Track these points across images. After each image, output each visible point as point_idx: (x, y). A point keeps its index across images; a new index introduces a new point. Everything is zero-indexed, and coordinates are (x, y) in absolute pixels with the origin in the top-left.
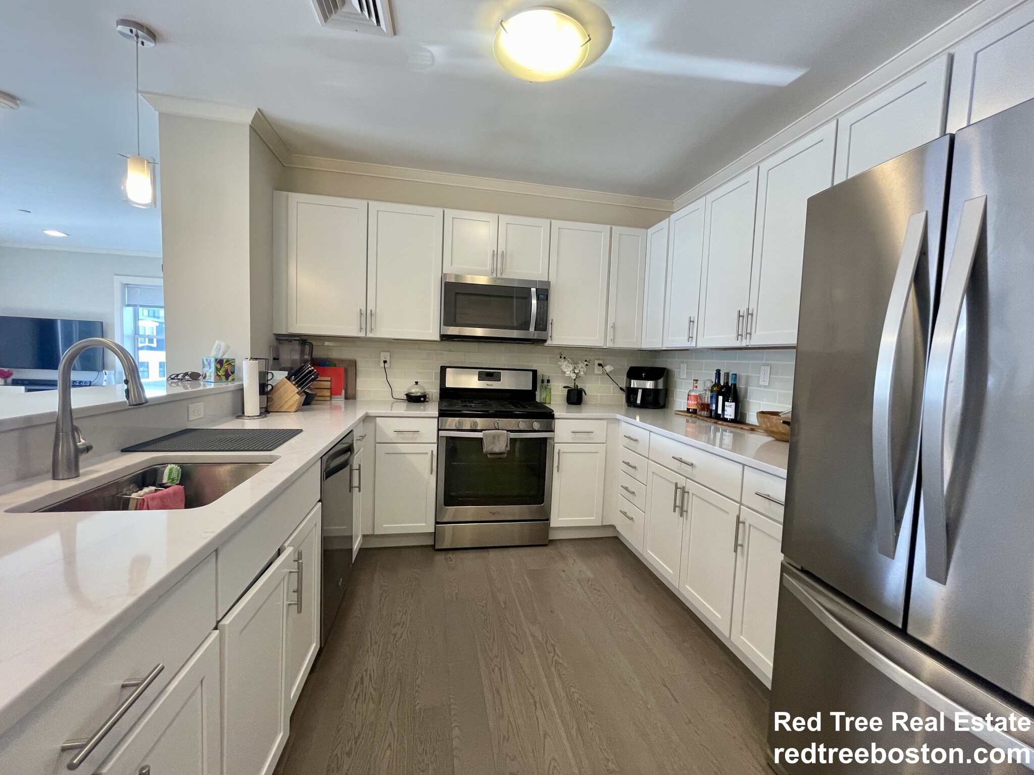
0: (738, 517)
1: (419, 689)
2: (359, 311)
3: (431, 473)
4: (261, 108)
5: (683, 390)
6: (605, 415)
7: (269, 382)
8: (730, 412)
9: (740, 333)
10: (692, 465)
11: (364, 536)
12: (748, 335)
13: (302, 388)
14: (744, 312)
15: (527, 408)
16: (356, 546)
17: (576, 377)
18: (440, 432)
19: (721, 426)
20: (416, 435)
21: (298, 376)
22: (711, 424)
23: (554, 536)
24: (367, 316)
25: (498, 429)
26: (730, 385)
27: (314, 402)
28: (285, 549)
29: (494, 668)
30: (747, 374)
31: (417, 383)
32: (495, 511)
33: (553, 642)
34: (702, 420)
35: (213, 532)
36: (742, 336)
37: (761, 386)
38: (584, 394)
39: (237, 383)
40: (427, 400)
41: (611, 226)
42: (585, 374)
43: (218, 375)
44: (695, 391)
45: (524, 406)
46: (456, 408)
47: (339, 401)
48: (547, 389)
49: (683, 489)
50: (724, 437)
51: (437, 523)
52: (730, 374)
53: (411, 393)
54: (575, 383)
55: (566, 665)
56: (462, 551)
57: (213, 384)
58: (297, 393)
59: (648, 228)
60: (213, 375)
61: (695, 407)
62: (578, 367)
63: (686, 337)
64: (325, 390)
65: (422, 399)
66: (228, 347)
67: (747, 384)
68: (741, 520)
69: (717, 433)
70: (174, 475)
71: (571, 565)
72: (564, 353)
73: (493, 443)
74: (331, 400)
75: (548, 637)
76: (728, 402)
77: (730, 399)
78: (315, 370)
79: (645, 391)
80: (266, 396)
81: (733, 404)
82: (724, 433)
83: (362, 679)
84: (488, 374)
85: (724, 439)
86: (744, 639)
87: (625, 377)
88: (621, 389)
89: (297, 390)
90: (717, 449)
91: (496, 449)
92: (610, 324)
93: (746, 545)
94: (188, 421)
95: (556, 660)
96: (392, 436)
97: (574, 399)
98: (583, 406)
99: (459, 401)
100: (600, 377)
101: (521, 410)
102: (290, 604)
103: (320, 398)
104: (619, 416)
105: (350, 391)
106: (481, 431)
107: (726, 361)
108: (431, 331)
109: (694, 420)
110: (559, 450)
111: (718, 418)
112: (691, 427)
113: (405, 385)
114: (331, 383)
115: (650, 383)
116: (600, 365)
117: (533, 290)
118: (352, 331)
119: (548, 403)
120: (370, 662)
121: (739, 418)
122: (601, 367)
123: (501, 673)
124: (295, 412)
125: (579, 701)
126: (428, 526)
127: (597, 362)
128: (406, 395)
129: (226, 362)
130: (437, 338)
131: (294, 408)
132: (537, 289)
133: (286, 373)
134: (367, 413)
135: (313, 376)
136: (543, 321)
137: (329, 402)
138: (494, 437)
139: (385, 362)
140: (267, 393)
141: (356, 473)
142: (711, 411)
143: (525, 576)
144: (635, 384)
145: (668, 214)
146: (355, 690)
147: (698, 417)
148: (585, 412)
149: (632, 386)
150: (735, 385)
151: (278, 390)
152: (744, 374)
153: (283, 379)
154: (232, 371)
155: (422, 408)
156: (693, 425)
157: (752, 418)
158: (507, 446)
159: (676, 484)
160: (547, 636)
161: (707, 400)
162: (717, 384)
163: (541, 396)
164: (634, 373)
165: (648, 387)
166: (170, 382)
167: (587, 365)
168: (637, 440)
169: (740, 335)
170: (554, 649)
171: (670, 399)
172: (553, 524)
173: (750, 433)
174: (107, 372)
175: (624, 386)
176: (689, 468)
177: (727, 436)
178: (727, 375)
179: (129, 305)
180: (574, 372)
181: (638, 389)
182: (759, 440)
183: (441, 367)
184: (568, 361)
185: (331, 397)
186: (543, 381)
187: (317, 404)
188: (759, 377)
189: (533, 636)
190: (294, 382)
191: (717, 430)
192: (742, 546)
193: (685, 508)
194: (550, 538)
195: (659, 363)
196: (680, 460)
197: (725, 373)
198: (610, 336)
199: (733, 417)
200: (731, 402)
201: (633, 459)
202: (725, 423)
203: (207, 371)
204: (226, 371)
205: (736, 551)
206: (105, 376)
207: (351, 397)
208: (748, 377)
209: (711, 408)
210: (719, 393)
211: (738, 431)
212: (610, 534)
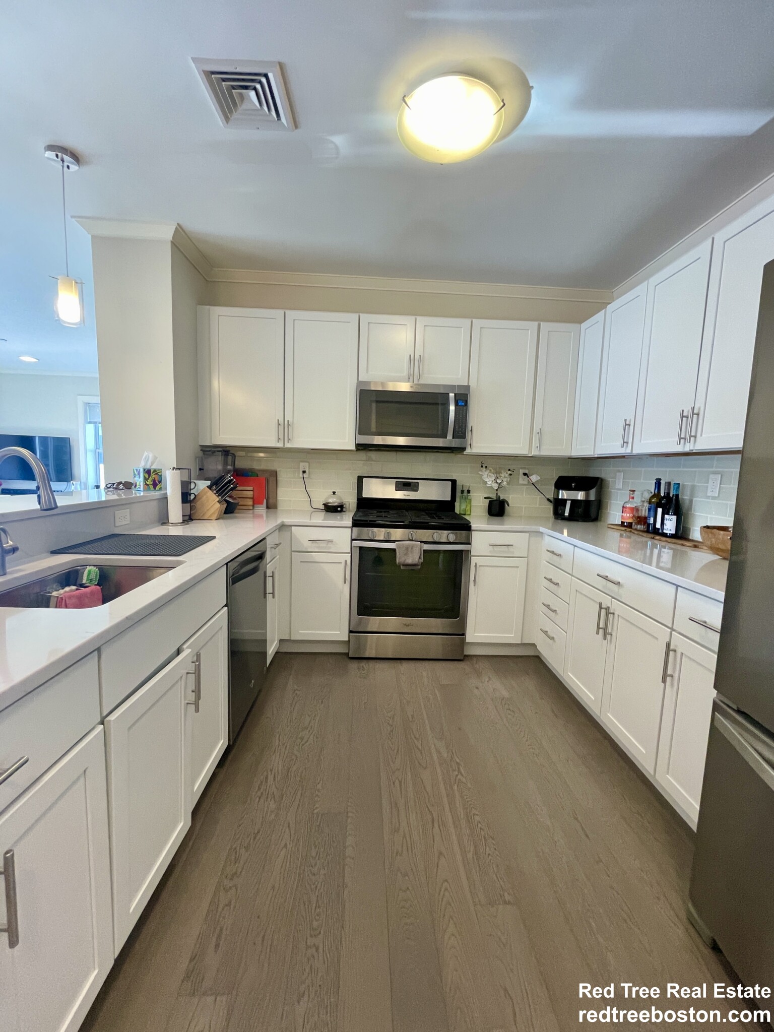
0: (668, 645)
1: (319, 794)
2: (276, 421)
3: (345, 583)
4: (181, 223)
5: (618, 502)
6: (528, 528)
7: (192, 492)
8: (670, 525)
9: (683, 436)
10: (618, 583)
11: (281, 641)
12: (692, 439)
13: (222, 497)
14: (688, 411)
15: (443, 519)
16: (271, 650)
17: (499, 488)
18: (353, 542)
19: (659, 542)
20: (330, 545)
21: (219, 486)
22: (648, 539)
23: (469, 651)
24: (284, 427)
25: (412, 540)
26: (671, 495)
27: (236, 511)
28: (183, 651)
29: (395, 781)
30: (692, 484)
31: (334, 493)
32: (408, 623)
33: (458, 761)
34: (638, 534)
35: (93, 633)
36: (685, 439)
37: (708, 497)
38: (506, 505)
39: (163, 492)
40: (344, 509)
41: (539, 322)
42: (508, 483)
43: (146, 484)
44: (631, 503)
45: (441, 516)
46: (371, 518)
47: (261, 510)
48: (467, 500)
49: (607, 609)
50: (662, 554)
51: (351, 632)
52: (672, 483)
53: (328, 503)
54: (497, 494)
55: (469, 785)
56: (375, 661)
57: (142, 492)
58: (218, 502)
59: (581, 322)
60: (142, 484)
61: (630, 521)
62: (501, 476)
63: (620, 443)
64: (248, 500)
65: (339, 509)
66: (155, 458)
67: (692, 495)
68: (672, 647)
69: (655, 549)
70: (93, 576)
71: (486, 682)
72: (485, 461)
73: (406, 554)
74: (253, 509)
75: (453, 755)
76: (669, 514)
77: (671, 511)
78: (235, 480)
79: (575, 502)
80: (189, 504)
81: (674, 518)
82: (663, 550)
83: (267, 778)
84: (405, 484)
85: (662, 556)
86: (670, 779)
87: (553, 488)
88: (548, 500)
89: (218, 499)
90: (653, 569)
91: (410, 561)
92: (536, 430)
93: (676, 675)
94: (115, 527)
95: (459, 779)
96: (307, 545)
97: (496, 509)
98: (505, 517)
99: (375, 512)
100: (525, 487)
101: (436, 521)
102: (187, 704)
103: (242, 507)
104: (542, 529)
105: (271, 501)
106: (394, 541)
107: (668, 469)
108: (347, 441)
109: (629, 535)
110: (476, 564)
111: (656, 532)
112: (626, 543)
113: (322, 496)
114: (253, 493)
115: (581, 493)
116: (525, 474)
117: (452, 395)
118: (271, 441)
119: (468, 515)
120: (276, 762)
121: (680, 532)
122: (526, 477)
123: (401, 786)
124: (216, 520)
125: (479, 823)
126: (342, 634)
127: (522, 471)
128: (324, 504)
129: (153, 472)
130: (353, 447)
131: (215, 516)
132: (455, 394)
133: (209, 483)
134: (283, 522)
135: (232, 486)
136: (462, 429)
137: (251, 511)
138: (407, 549)
139: (304, 472)
140: (190, 502)
141: (269, 581)
142: (649, 524)
143: (436, 690)
144: (563, 494)
145: (604, 305)
146: (259, 789)
147: (633, 531)
148: (507, 524)
149: (560, 497)
150: (677, 496)
151: (200, 499)
152: (690, 484)
153: (204, 489)
154: (160, 481)
155: (339, 518)
156: (628, 540)
157: (696, 534)
158: (420, 558)
159: (600, 604)
160: (453, 753)
161: (644, 512)
162: (657, 495)
163: (460, 506)
164: (563, 483)
165: (579, 498)
166: (106, 491)
167: (511, 475)
168: (560, 555)
169: (683, 438)
170: (459, 768)
171: (604, 511)
172: (469, 638)
173: (693, 551)
174: (74, 483)
175: (551, 497)
176: (615, 587)
177: (666, 553)
178: (669, 484)
179: (90, 423)
180: (497, 482)
181: (566, 500)
182: (702, 558)
183: (358, 476)
184: (490, 470)
185: (253, 506)
186: (462, 492)
187: (238, 513)
188: (707, 487)
189: (439, 752)
190: (215, 492)
191: (654, 546)
192: (672, 676)
193: (609, 630)
194: (466, 653)
195: (593, 473)
196: (606, 578)
197: (666, 483)
198: (535, 443)
199: (673, 532)
200: (671, 515)
201: (557, 575)
202: (664, 539)
203: (138, 480)
204: (154, 481)
205: (664, 681)
206: (73, 487)
207: (272, 506)
208: (693, 488)
209: (648, 521)
210: (659, 505)
211: (679, 547)
212: (530, 652)
